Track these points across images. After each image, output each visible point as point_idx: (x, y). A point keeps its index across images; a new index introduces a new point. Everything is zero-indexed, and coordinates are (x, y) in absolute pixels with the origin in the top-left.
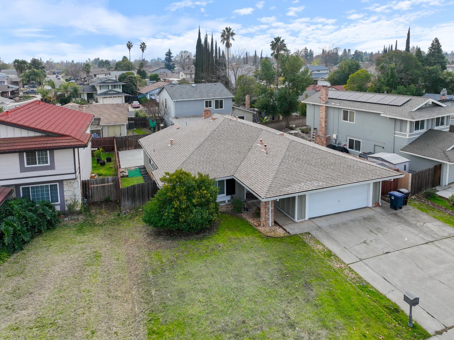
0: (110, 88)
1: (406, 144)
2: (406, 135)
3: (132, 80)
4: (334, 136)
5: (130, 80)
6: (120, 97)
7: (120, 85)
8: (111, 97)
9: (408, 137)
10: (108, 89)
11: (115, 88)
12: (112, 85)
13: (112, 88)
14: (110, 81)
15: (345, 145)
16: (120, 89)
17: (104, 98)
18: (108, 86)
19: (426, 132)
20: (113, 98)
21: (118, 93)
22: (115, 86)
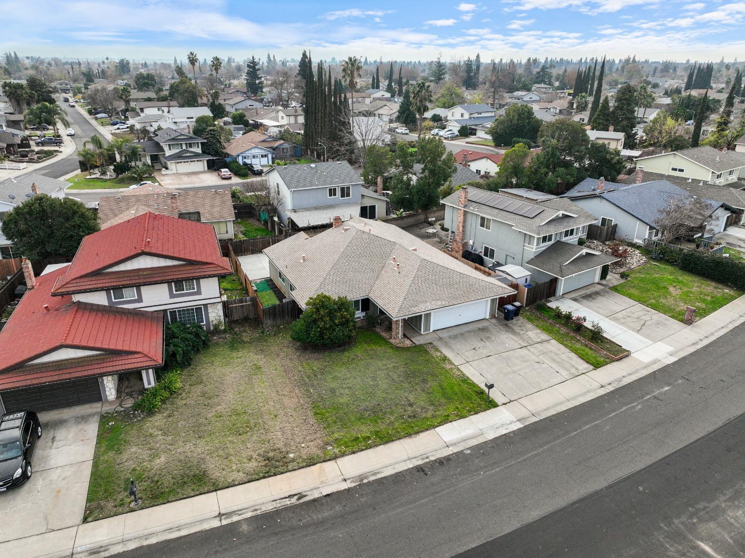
0: (184, 147)
1: (532, 257)
2: (532, 248)
3: (214, 135)
4: (471, 242)
5: (211, 134)
6: (201, 160)
7: (198, 143)
8: (188, 162)
9: (534, 250)
10: (182, 148)
11: (191, 147)
12: (186, 144)
13: (187, 148)
14: (182, 137)
15: (480, 252)
16: (198, 149)
17: (178, 163)
18: (181, 144)
19: (553, 244)
20: (190, 163)
21: (197, 155)
22: (190, 144)
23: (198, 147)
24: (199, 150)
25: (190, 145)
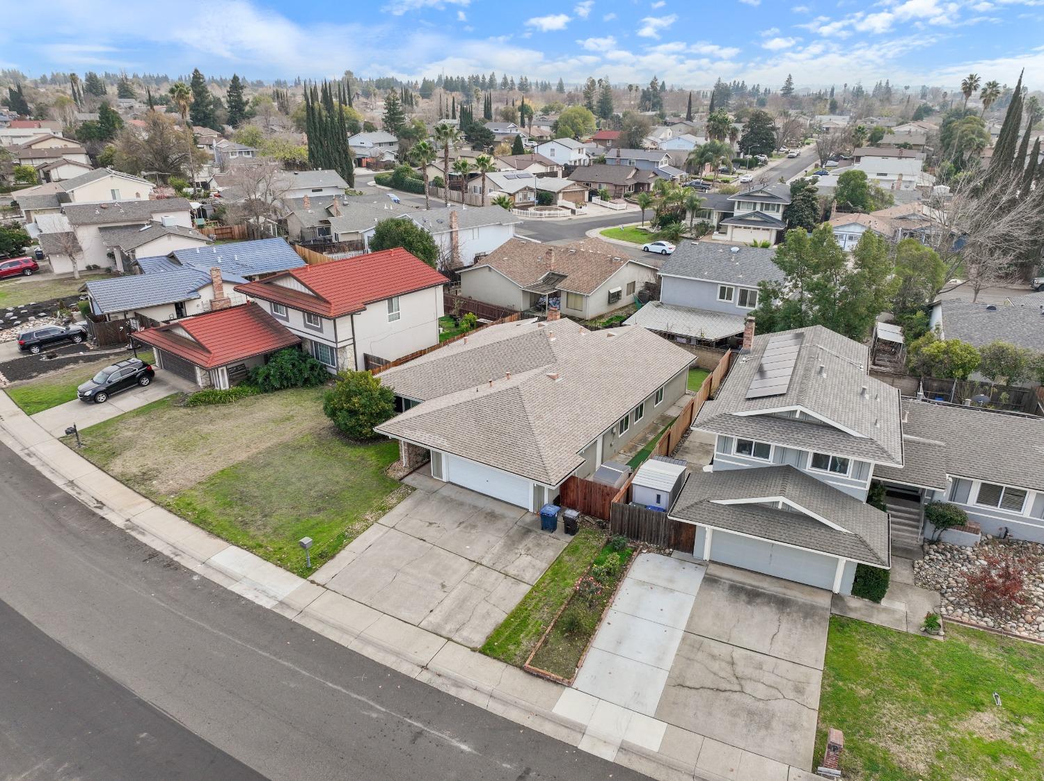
0: (758, 208)
3: (809, 197)
6: (768, 230)
7: (779, 205)
8: (749, 228)
10: (754, 209)
11: (767, 209)
12: (762, 204)
13: (761, 209)
14: (760, 194)
16: (778, 214)
17: (736, 227)
18: (755, 204)
20: (752, 230)
21: (768, 221)
22: (768, 205)
23: (778, 211)
24: (778, 216)
25: (767, 207)
